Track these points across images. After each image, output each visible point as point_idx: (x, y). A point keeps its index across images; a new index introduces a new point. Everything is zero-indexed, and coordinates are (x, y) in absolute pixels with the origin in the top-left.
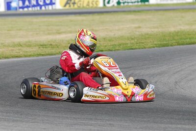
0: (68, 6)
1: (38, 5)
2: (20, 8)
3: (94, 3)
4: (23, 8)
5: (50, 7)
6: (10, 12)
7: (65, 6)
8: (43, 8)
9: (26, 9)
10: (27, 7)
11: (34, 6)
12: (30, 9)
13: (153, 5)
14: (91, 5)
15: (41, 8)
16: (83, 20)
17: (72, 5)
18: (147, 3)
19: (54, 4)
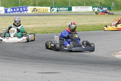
0: (34, 11)
1: (20, 11)
2: (11, 12)
3: (46, 10)
4: (12, 12)
5: (25, 12)
6: (6, 14)
7: (32, 12)
8: (22, 12)
9: (14, 13)
10: (15, 12)
11: (18, 11)
12: (16, 13)
13: (73, 12)
14: (45, 11)
15: (21, 12)
16: (40, 19)
17: (36, 11)
18: (71, 11)
19: (27, 10)
